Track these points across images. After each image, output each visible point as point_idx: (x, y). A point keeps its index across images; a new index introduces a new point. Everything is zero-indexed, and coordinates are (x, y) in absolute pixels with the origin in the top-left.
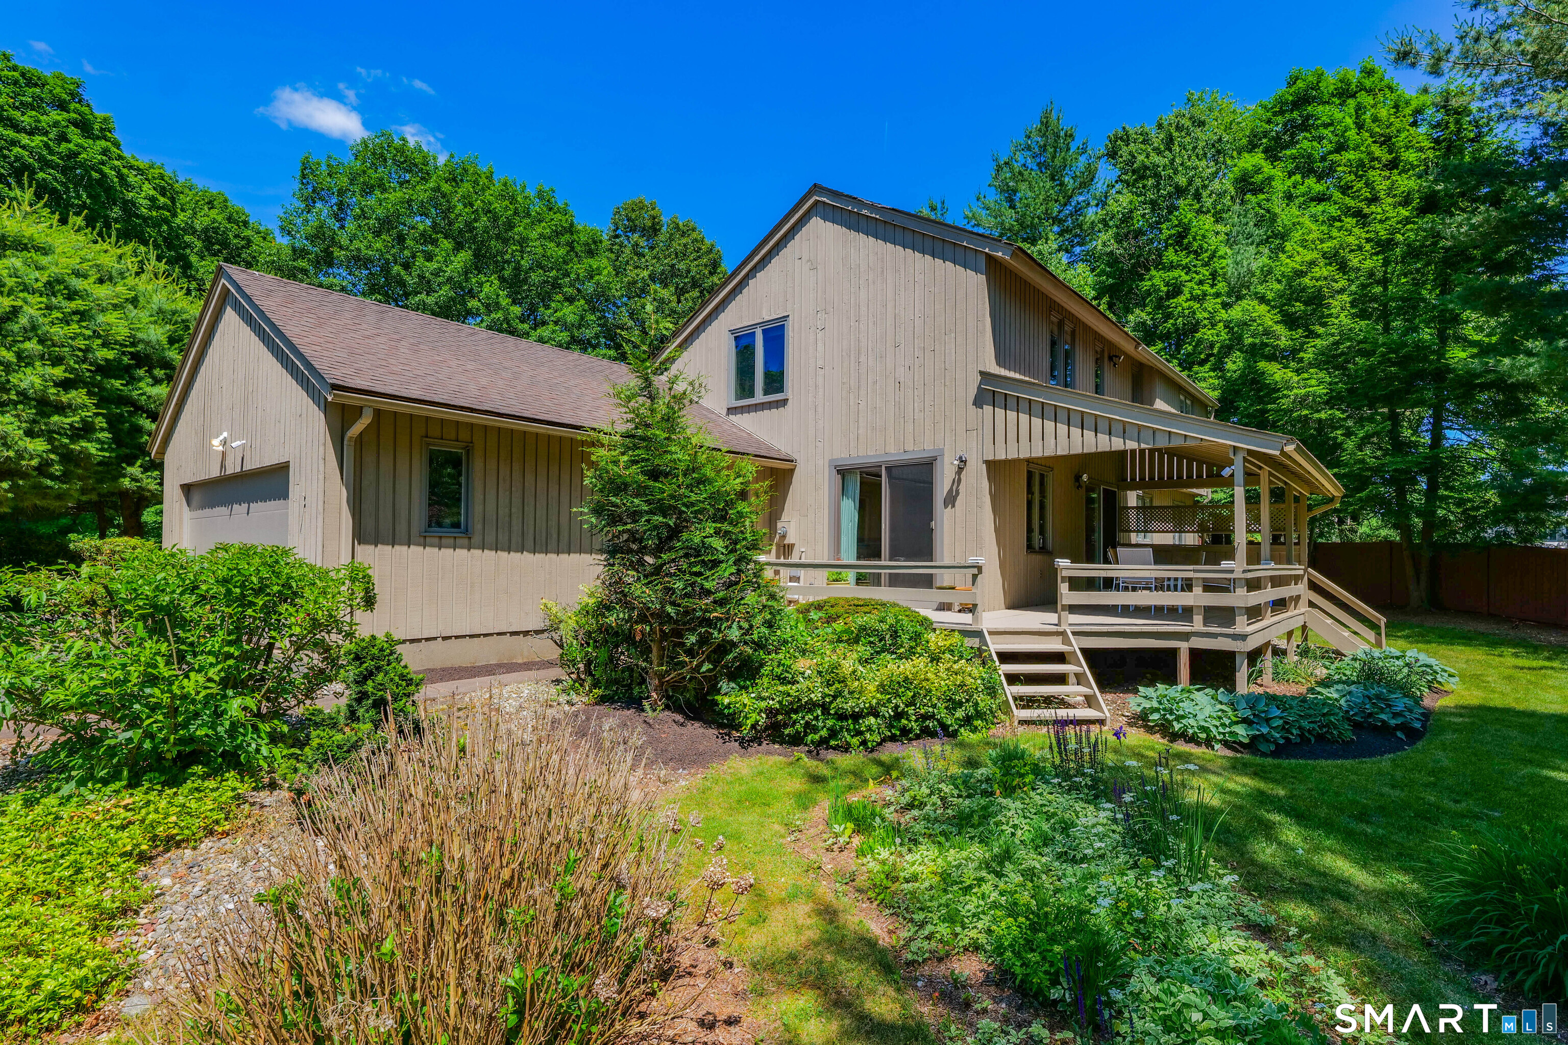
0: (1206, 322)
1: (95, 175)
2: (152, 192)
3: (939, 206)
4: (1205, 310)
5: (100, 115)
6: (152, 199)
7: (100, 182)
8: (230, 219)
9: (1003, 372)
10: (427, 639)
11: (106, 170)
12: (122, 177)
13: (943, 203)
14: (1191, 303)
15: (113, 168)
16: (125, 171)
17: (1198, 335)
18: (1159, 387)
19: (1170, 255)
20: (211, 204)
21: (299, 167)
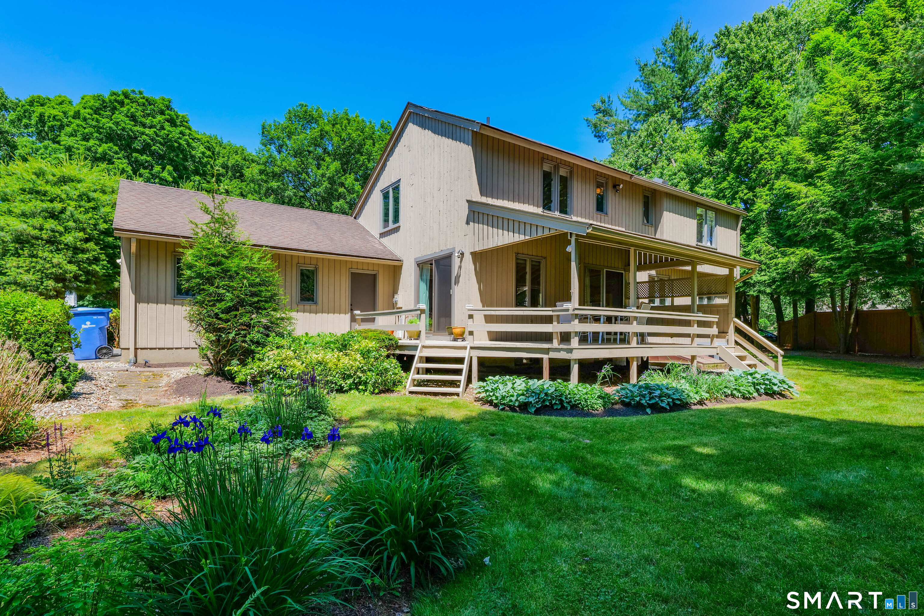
0: (766, 156)
1: (176, 145)
2: (204, 150)
3: (607, 100)
4: (766, 147)
5: (180, 114)
6: (203, 153)
7: (179, 148)
8: (245, 159)
9: (484, 200)
10: (176, 348)
11: (181, 141)
12: (189, 145)
13: (609, 97)
14: (755, 144)
15: (185, 140)
16: (191, 141)
17: (760, 166)
18: (666, 203)
19: (744, 111)
20: (236, 153)
21: (261, 128)
